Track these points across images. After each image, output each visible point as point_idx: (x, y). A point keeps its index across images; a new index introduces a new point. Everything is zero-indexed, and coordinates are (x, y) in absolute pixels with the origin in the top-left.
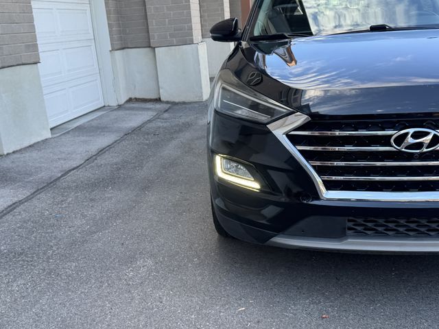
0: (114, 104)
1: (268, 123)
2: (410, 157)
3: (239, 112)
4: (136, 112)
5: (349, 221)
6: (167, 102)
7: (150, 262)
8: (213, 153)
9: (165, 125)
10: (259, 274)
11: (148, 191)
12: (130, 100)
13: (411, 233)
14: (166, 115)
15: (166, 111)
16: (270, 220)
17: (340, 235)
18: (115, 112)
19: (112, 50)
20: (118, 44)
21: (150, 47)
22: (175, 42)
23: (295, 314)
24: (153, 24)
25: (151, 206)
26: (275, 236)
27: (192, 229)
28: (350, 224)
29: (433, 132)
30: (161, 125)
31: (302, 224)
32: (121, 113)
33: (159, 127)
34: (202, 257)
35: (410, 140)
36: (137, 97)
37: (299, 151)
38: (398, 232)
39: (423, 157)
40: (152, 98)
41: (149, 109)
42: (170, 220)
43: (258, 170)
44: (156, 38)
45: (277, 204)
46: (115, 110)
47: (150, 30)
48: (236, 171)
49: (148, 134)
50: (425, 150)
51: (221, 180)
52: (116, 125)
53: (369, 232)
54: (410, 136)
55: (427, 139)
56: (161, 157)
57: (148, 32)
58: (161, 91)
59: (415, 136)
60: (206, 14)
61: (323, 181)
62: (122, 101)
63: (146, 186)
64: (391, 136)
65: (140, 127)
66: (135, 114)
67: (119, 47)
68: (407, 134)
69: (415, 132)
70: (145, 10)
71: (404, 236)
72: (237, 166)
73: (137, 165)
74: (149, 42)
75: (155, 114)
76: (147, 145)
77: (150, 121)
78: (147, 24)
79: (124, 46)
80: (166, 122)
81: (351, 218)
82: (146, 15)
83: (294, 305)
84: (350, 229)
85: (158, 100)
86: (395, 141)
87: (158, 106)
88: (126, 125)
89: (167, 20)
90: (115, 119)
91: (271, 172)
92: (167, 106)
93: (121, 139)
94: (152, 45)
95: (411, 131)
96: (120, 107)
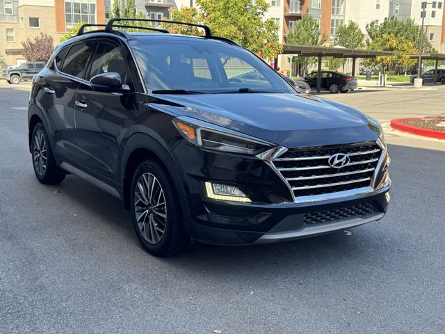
29: (346, 155)
35: (336, 161)
39: (341, 170)
50: (343, 166)
54: (336, 158)
59: (339, 158)
86: (330, 162)
95: (337, 155)
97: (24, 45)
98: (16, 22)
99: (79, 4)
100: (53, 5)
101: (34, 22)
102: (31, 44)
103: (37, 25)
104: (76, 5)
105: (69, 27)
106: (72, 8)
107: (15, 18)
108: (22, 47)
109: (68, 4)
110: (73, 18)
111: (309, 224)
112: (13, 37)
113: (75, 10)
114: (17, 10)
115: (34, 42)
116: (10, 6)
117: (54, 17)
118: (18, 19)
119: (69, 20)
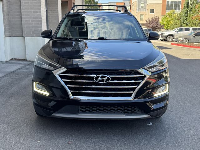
0: (4, 60)
1: (53, 71)
2: (100, 85)
3: (44, 66)
4: (14, 65)
5: (81, 107)
6: (30, 61)
7: (6, 125)
8: (33, 81)
9: (26, 71)
10: (50, 129)
11: (12, 98)
12: (12, 59)
13: (101, 112)
14: (27, 67)
15: (28, 65)
16: (51, 107)
17: (77, 112)
18: (4, 64)
19: (5, 37)
20: (8, 34)
21: (23, 37)
22: (34, 35)
23: (59, 143)
24: (24, 27)
25: (11, 104)
26: (54, 113)
27: (27, 113)
28: (81, 109)
29: (107, 76)
30: (25, 71)
31: (63, 108)
32: (7, 65)
33: (24, 72)
34: (28, 123)
35: (100, 79)
36: (16, 58)
37: (63, 81)
38: (97, 112)
39: (105, 85)
40: (23, 59)
41: (20, 64)
42: (18, 110)
43: (49, 88)
44: (26, 33)
45: (55, 101)
46: (4, 63)
47: (23, 29)
48: (42, 88)
49: (18, 74)
50: (105, 82)
51: (35, 92)
52: (3, 70)
53: (87, 111)
54: (100, 77)
55: (105, 79)
56: (21, 84)
57: (22, 30)
58: (27, 56)
59: (102, 77)
60: (51, 24)
61: (71, 92)
62: (8, 59)
63: (12, 96)
64: (94, 77)
65: (14, 71)
66: (13, 66)
67: (9, 36)
68: (99, 76)
69: (102, 76)
70: (22, 20)
71: (99, 113)
72: (42, 87)
73: (9, 87)
74: (23, 34)
75: (23, 66)
76: (16, 79)
77: (19, 69)
78: (22, 27)
79: (11, 35)
80: (27, 70)
81: (81, 106)
82: (22, 23)
83: (60, 139)
84: (81, 110)
85: (25, 60)
86: (95, 79)
87: (25, 62)
88: (8, 70)
89: (31, 26)
90: (3, 67)
91: (53, 89)
92: (29, 63)
93: (5, 76)
94: (23, 36)
95: (100, 75)
96: (7, 62)
97: (146, 21)
98: (145, 11)
99: (173, 1)
100: (161, 3)
101: (152, 11)
102: (150, 21)
103: (153, 13)
104: (172, 2)
105: (167, 12)
106: (170, 4)
107: (145, 10)
108: (146, 22)
109: (168, 2)
110: (170, 8)
111: (84, 112)
112: (143, 18)
113: (171, 4)
114: (146, 6)
115: (151, 20)
116: (143, 5)
117: (161, 8)
118: (146, 10)
119: (168, 9)
